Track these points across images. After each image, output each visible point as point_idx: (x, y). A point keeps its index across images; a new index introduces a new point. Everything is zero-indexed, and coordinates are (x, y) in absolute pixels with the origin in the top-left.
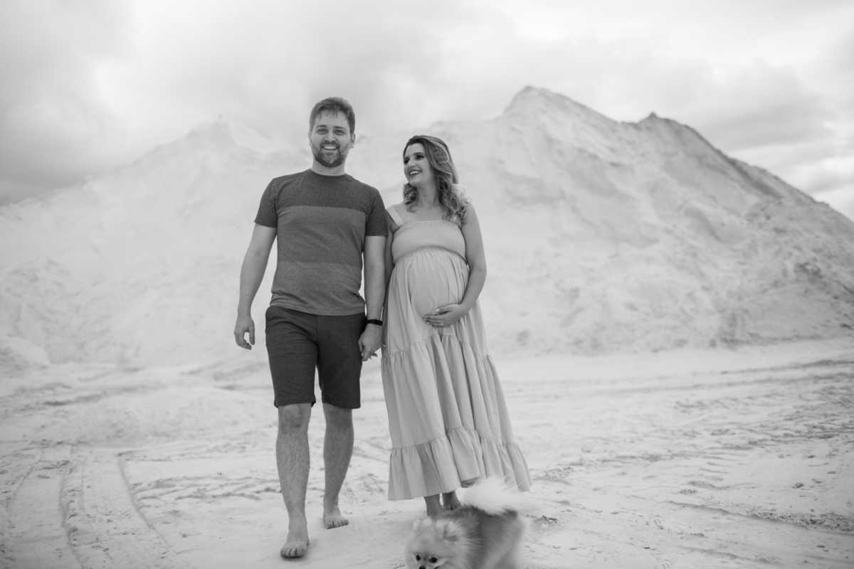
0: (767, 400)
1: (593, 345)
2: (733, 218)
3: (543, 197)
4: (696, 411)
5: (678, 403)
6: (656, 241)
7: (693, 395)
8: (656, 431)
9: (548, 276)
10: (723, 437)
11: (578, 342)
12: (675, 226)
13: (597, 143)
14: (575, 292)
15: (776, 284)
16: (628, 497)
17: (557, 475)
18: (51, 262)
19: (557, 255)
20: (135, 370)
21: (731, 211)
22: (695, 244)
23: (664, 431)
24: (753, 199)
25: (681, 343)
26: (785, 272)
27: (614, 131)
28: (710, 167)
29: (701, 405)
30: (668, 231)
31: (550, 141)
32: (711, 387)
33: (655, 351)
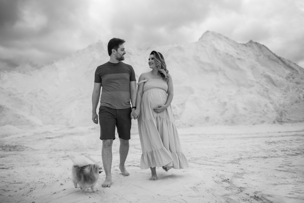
0: (297, 141)
1: (232, 122)
2: (281, 78)
3: (214, 70)
4: (273, 144)
5: (266, 141)
6: (253, 86)
7: (270, 139)
8: (262, 150)
9: (215, 98)
10: (286, 152)
11: (226, 121)
12: (260, 81)
13: (232, 51)
14: (225, 104)
15: (296, 102)
16: (261, 168)
17: (235, 161)
18: (42, 90)
19: (218, 90)
20: (72, 128)
21: (280, 76)
22: (267, 87)
23: (264, 150)
24: (288, 72)
25: (263, 122)
26: (300, 98)
27: (238, 47)
28: (272, 60)
29: (274, 142)
30: (257, 83)
31: (216, 50)
32: (276, 137)
33: (254, 124)
